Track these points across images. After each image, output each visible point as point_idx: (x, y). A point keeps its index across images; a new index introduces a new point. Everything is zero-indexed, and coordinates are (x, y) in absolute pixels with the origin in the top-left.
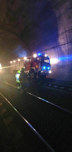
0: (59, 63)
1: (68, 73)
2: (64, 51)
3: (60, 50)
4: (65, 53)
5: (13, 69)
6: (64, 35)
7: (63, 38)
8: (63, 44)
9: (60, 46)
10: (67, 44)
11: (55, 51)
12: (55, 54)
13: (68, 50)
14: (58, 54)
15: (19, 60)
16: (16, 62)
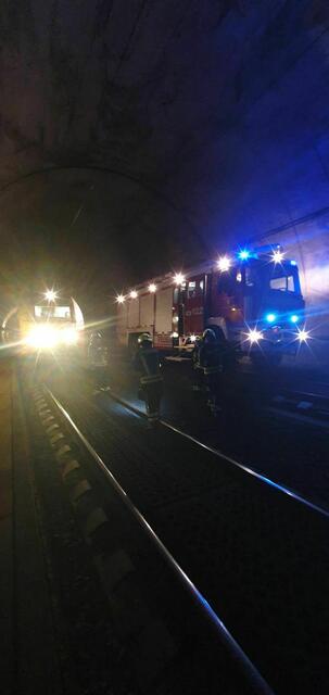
5: (128, 328)
15: (152, 288)
16: (140, 296)
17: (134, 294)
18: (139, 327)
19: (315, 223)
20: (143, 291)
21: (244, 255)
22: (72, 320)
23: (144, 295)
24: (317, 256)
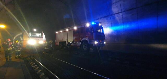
0: (112, 33)
1: (124, 43)
2: (118, 20)
3: (113, 19)
4: (119, 22)
5: (59, 40)
6: (118, 4)
7: (117, 7)
8: (117, 12)
9: (114, 15)
10: (121, 13)
11: (107, 20)
12: (107, 23)
14: (111, 23)
15: (67, 30)
16: (63, 32)
17: (61, 31)
18: (63, 40)
19: (105, 18)
20: (64, 31)
21: (93, 23)
22: (42, 37)
23: (64, 32)
24: (105, 26)
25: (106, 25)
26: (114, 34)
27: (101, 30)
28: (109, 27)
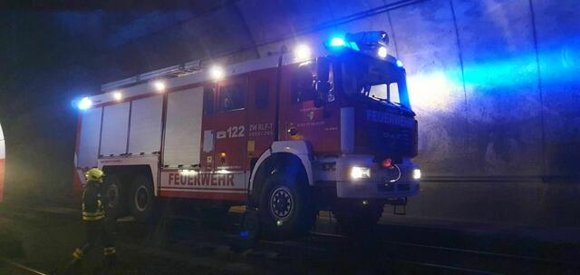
0: (466, 106)
1: (545, 179)
3: (467, 13)
4: (508, 34)
5: (100, 157)
11: (431, 19)
13: (533, 15)
14: (458, 43)
15: (160, 86)
16: (129, 100)
17: (117, 95)
18: (127, 154)
21: (338, 42)
25: (426, 52)
26: (476, 114)
27: (394, 87)
28: (444, 65)
